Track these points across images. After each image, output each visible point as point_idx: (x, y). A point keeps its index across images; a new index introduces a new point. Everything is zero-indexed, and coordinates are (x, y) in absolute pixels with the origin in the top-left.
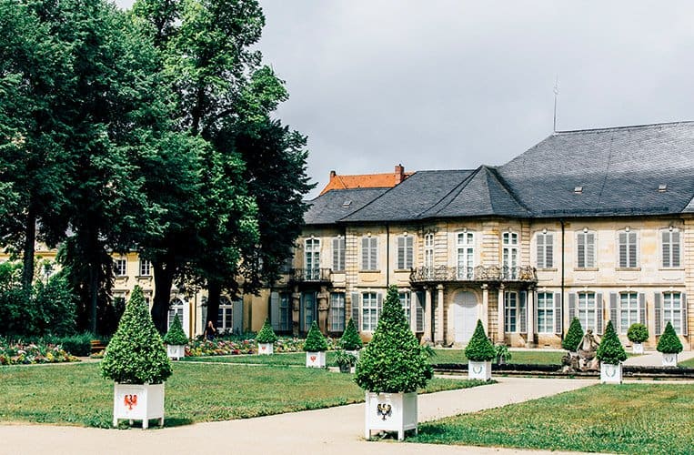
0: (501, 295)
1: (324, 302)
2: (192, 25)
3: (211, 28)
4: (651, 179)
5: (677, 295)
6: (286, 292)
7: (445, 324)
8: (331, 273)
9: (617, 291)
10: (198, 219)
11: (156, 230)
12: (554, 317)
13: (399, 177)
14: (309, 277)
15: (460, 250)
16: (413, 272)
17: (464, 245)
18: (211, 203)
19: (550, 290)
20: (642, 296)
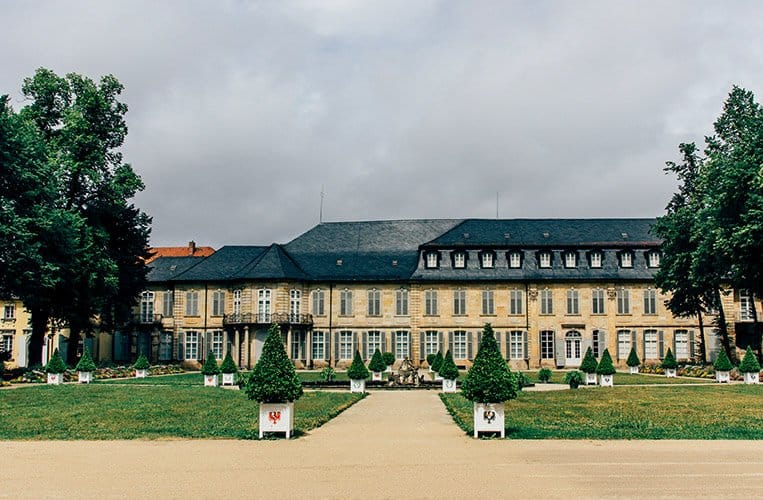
0: (290, 333)
1: (156, 338)
2: (74, 129)
3: (88, 133)
4: (387, 256)
5: (405, 333)
6: (126, 332)
7: (249, 354)
8: (162, 317)
9: (367, 330)
10: (74, 276)
11: (50, 283)
12: (324, 348)
13: (191, 249)
14: (145, 320)
15: (261, 302)
16: (225, 316)
17: (264, 298)
18: (84, 263)
19: (321, 330)
20: (383, 334)
